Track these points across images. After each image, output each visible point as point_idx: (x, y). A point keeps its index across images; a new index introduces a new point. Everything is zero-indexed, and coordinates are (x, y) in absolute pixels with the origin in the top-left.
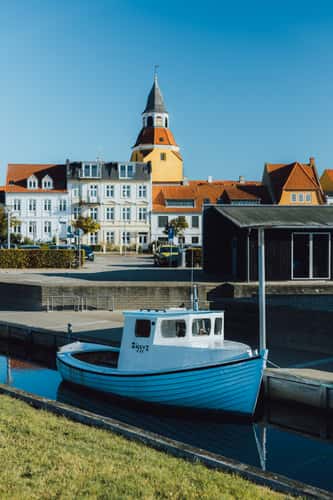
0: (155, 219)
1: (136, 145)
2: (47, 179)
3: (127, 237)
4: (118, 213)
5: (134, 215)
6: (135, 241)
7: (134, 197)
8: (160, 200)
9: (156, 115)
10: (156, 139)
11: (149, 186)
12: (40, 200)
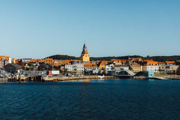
0: (84, 68)
1: (82, 54)
2: (70, 63)
3: (80, 70)
4: (79, 68)
5: (81, 68)
6: (81, 71)
7: (81, 66)
8: (84, 66)
9: (85, 49)
10: (85, 53)
11: (83, 64)
12: (69, 66)
